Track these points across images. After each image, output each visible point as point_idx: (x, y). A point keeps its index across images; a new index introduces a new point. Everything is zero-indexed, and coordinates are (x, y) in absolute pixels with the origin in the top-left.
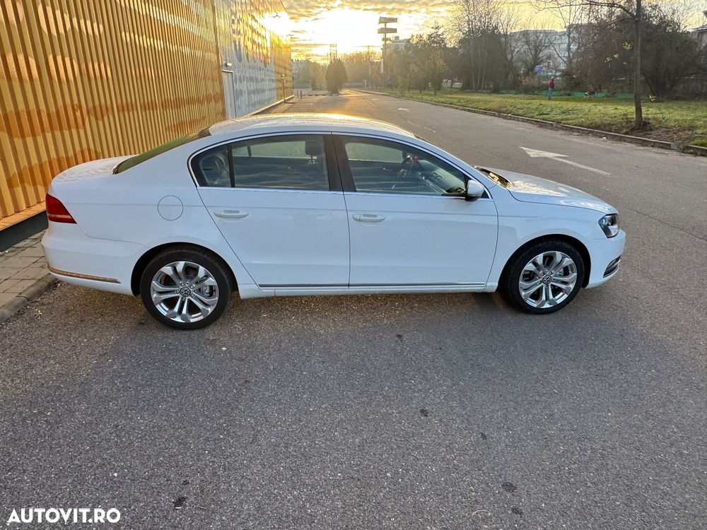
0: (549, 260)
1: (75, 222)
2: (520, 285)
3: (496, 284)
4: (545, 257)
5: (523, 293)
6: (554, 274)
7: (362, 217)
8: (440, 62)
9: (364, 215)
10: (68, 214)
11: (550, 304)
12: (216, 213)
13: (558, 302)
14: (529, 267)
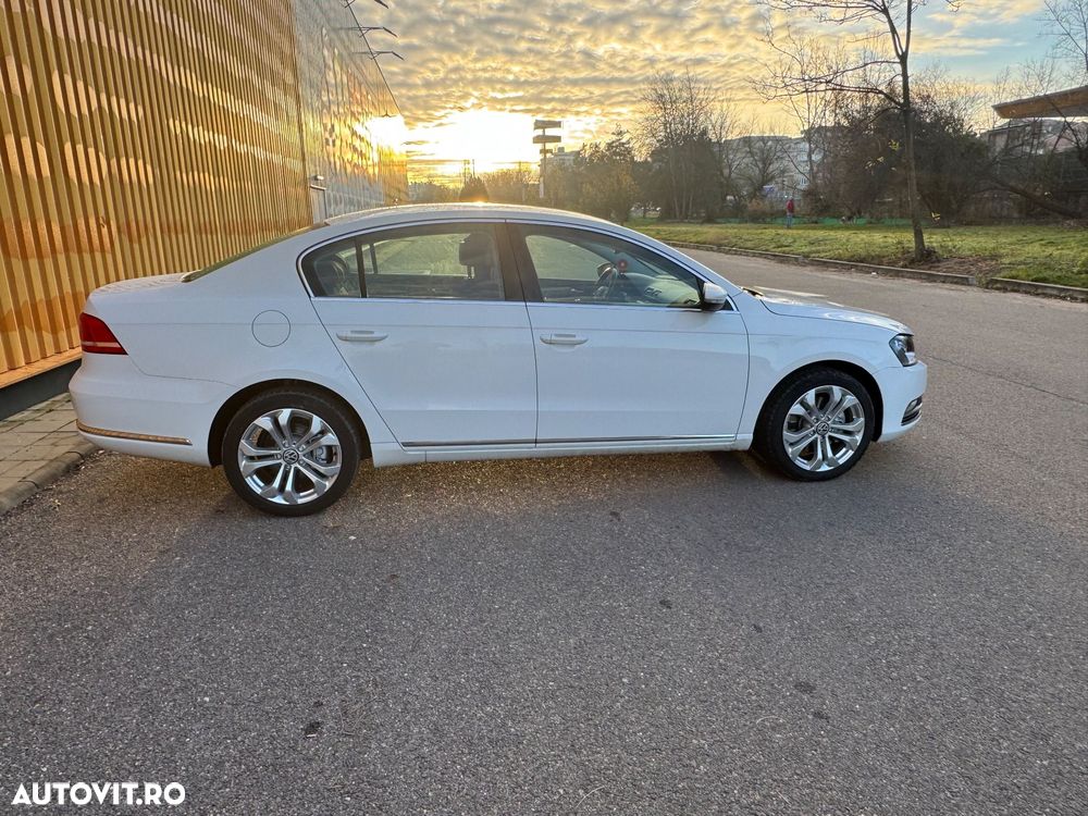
0: (824, 399)
1: (125, 353)
2: (784, 437)
3: (750, 437)
4: (818, 396)
5: (790, 450)
6: (833, 420)
7: (554, 338)
8: (627, 180)
9: (556, 335)
10: (116, 341)
11: (829, 465)
12: (340, 334)
13: (841, 462)
14: (796, 409)
